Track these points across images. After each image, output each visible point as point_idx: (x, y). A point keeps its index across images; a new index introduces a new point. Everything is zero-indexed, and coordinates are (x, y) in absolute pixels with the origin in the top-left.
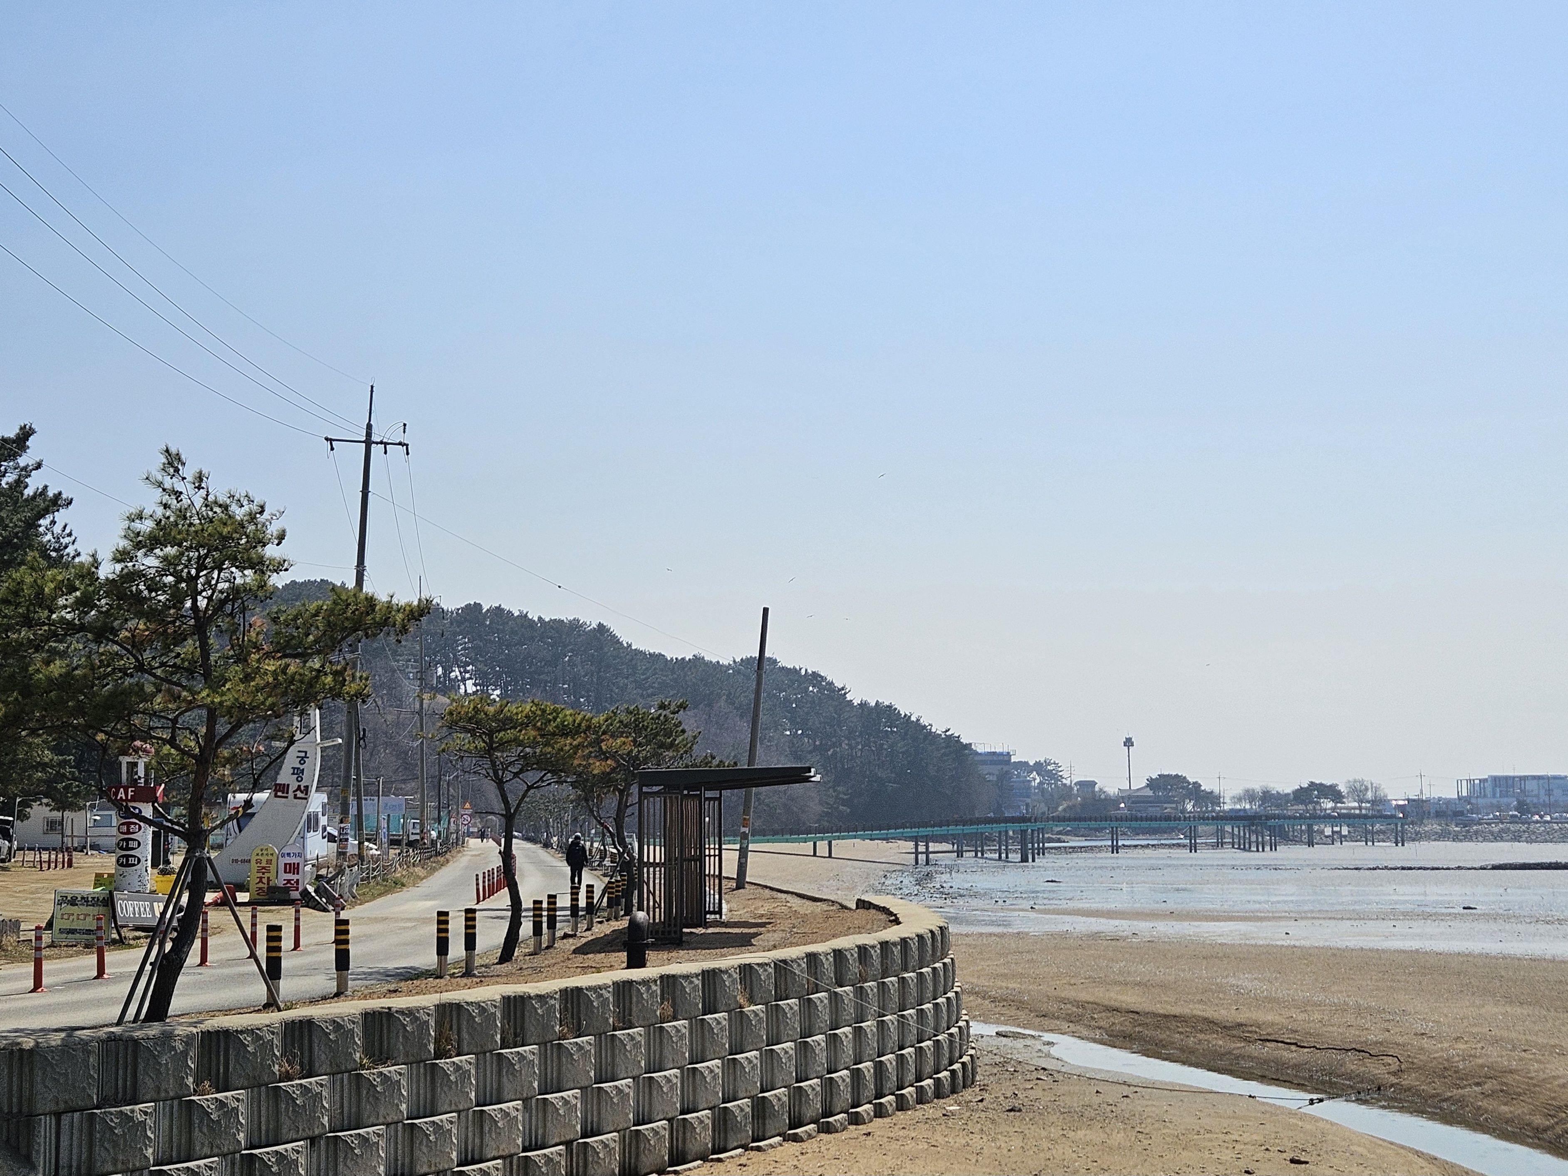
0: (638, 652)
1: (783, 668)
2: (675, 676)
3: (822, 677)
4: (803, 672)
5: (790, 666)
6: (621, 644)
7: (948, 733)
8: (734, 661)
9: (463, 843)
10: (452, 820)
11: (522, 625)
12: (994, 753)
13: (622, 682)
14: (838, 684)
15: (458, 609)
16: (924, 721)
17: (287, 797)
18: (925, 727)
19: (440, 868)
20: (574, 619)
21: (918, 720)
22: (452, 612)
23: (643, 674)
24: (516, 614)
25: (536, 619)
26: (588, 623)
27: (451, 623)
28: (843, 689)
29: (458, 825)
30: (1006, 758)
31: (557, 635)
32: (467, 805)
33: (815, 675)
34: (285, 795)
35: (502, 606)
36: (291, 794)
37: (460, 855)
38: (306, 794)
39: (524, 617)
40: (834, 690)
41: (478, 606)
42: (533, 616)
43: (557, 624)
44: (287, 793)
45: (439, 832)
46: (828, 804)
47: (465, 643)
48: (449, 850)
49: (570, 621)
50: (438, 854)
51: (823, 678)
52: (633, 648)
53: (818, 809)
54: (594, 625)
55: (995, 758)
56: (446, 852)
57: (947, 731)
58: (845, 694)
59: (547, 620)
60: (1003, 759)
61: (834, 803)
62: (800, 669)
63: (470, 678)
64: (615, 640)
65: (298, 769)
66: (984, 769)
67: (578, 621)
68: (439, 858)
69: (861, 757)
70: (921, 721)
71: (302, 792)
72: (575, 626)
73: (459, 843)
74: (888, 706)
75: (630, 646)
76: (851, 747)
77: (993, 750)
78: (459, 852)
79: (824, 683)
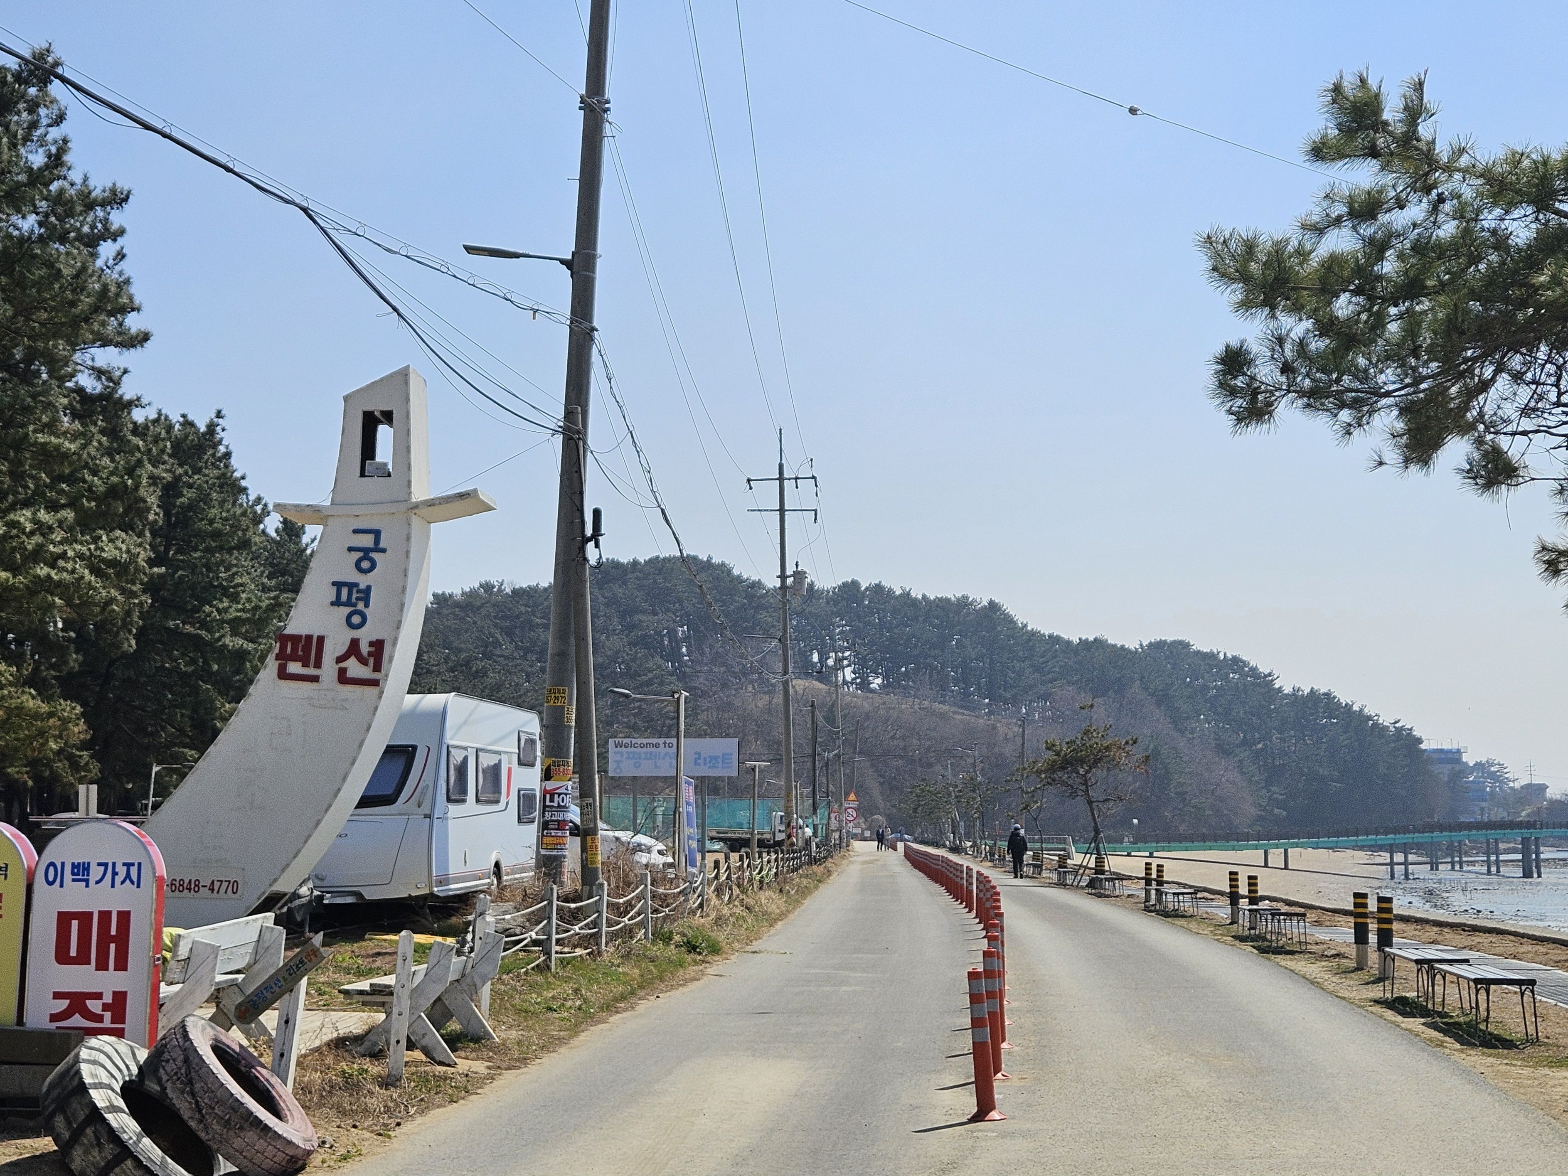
0: (1033, 633)
1: (1198, 653)
2: (1080, 658)
3: (1243, 662)
4: (1222, 656)
5: (1206, 650)
6: (1015, 623)
7: (1397, 725)
8: (1141, 645)
9: (848, 846)
10: (833, 815)
11: (905, 603)
12: (1442, 751)
13: (1018, 665)
14: (1264, 669)
15: (835, 588)
16: (1369, 711)
17: (315, 679)
18: (1370, 718)
19: (816, 887)
20: (963, 597)
21: (1361, 710)
22: (828, 592)
23: (1042, 657)
24: (898, 592)
25: (920, 597)
26: (978, 600)
27: (828, 603)
28: (1270, 675)
29: (840, 821)
30: (1456, 756)
31: (943, 613)
32: (852, 797)
33: (1236, 660)
34: (311, 671)
35: (883, 583)
36: (329, 669)
37: (845, 862)
38: (377, 668)
39: (906, 595)
40: (1260, 677)
41: (855, 584)
42: (916, 594)
43: (943, 604)
44: (318, 665)
45: (815, 828)
46: (1261, 806)
47: (843, 626)
48: (829, 855)
49: (958, 600)
50: (814, 861)
51: (1245, 664)
52: (1029, 628)
53: (1254, 812)
54: (985, 603)
55: (1443, 756)
56: (825, 857)
57: (1396, 723)
58: (1272, 681)
59: (932, 598)
60: (1452, 757)
61: (1268, 805)
62: (1218, 653)
63: (849, 665)
64: (1009, 620)
65: (352, 586)
66: (1436, 769)
67: (967, 598)
68: (814, 867)
69: (1295, 752)
70: (1366, 711)
71: (363, 661)
72: (964, 603)
73: (842, 845)
74: (1324, 694)
75: (1025, 626)
76: (1282, 740)
77: (1440, 747)
78: (843, 857)
79: (1246, 669)
